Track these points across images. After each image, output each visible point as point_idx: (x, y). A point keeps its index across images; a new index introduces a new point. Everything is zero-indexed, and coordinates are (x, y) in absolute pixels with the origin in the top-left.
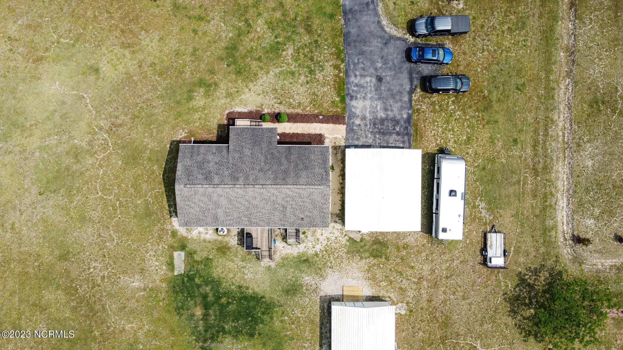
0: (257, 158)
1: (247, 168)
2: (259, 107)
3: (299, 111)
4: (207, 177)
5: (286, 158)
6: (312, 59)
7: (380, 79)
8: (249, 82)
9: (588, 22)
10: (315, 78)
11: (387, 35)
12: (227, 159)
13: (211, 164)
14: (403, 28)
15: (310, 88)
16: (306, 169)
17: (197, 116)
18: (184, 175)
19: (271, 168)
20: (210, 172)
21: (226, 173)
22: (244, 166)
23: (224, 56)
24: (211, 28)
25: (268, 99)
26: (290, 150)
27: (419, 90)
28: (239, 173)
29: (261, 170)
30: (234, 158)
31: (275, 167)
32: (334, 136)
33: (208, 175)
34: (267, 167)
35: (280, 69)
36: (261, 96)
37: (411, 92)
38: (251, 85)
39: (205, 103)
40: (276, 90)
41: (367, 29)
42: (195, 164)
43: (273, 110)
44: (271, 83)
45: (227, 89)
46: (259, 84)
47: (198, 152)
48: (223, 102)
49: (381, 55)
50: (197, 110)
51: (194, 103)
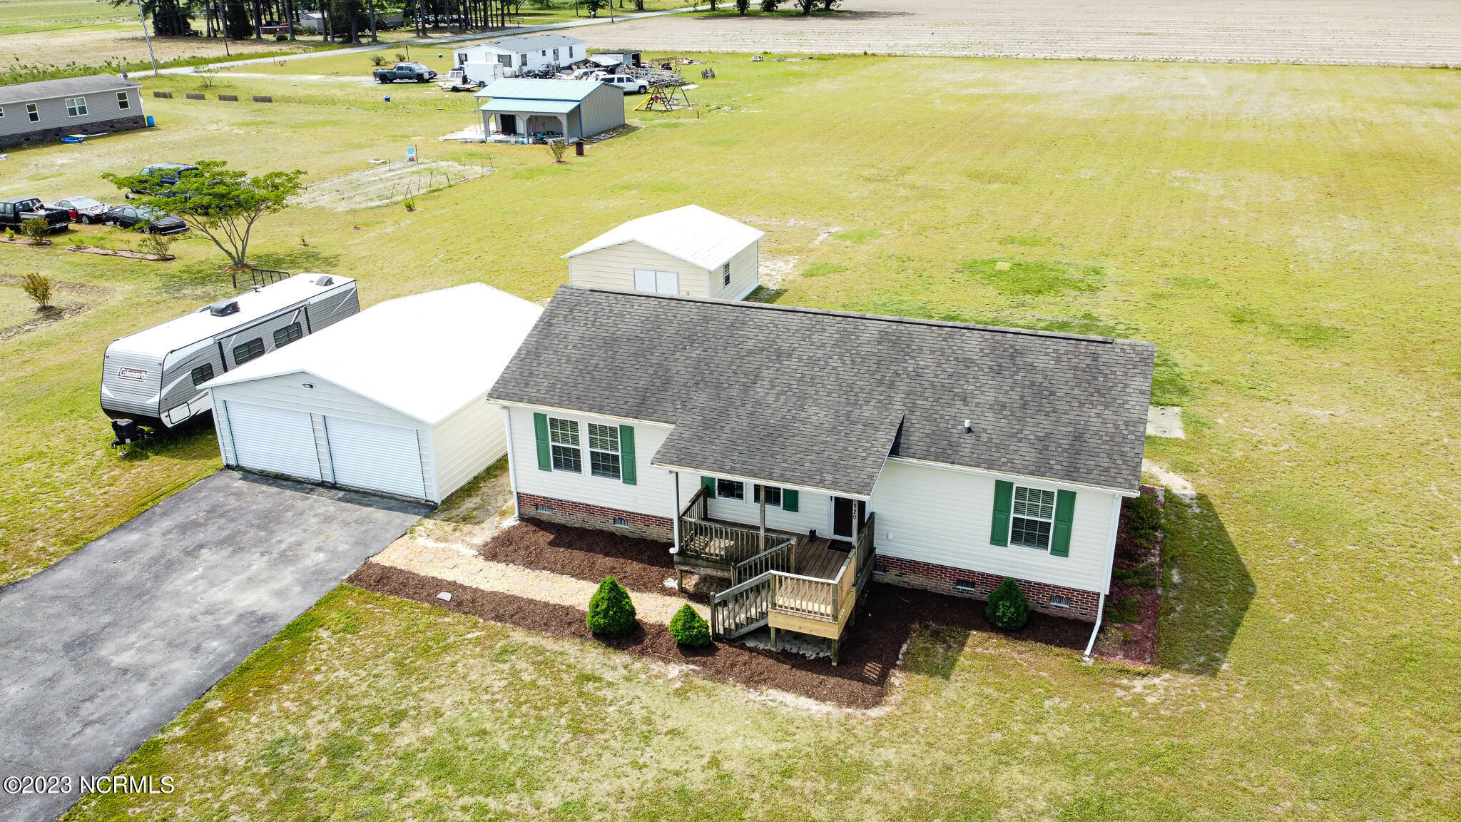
0: (784, 393)
1: (834, 369)
2: (704, 689)
3: (518, 635)
4: (1012, 358)
5: (667, 382)
8: (702, 795)
10: (350, 723)
12: (915, 405)
13: (990, 397)
15: (404, 694)
16: (615, 340)
17: (1056, 733)
18: (1114, 373)
19: (742, 358)
20: (998, 370)
21: (926, 361)
22: (846, 376)
25: (636, 708)
26: (639, 405)
28: (874, 354)
29: (782, 355)
30: (882, 404)
31: (724, 357)
32: (441, 545)
33: (1006, 362)
34: (755, 361)
35: (492, 804)
38: (697, 780)
39: (994, 770)
40: (576, 728)
42: (1062, 406)
43: (638, 665)
44: (584, 762)
45: (844, 797)
46: (649, 775)
47: (1046, 448)
48: (889, 754)
50: (1050, 755)
51: (1063, 787)
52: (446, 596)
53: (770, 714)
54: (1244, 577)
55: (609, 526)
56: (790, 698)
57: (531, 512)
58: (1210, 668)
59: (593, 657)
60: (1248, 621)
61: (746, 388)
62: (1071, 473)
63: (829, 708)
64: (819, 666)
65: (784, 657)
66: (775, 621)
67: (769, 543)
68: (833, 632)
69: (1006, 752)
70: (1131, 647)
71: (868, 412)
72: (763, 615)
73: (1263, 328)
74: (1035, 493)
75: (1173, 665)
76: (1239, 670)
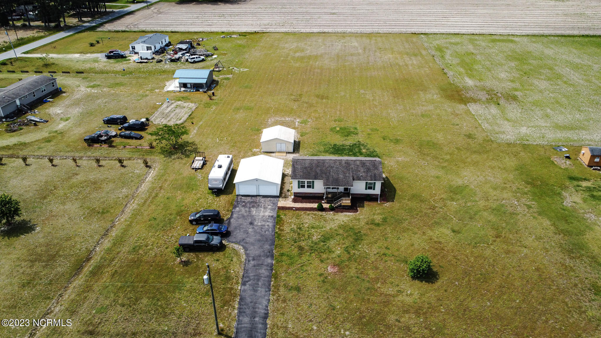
0: (335, 173)
1: (341, 169)
2: (336, 214)
3: (308, 212)
4: (364, 164)
5: (317, 174)
6: (299, 234)
7: (251, 223)
8: (344, 225)
9: (84, 249)
10: (297, 225)
11: (242, 244)
13: (363, 171)
14: (229, 248)
15: (300, 221)
16: (306, 167)
17: (379, 211)
18: (377, 165)
19: (327, 168)
20: (362, 166)
21: (353, 166)
22: (343, 170)
23: (364, 237)
24: (375, 249)
25: (330, 217)
26: (315, 178)
27: (225, 219)
28: (345, 166)
29: (332, 167)
30: (349, 173)
31: (324, 168)
32: (286, 202)
34: (329, 169)
35: (322, 230)
36: (335, 219)
37: (229, 219)
38: (343, 223)
39: (374, 216)
40: (324, 221)
41: (256, 247)
42: (372, 171)
43: (326, 213)
44: (329, 224)
45: (359, 222)
46: (337, 224)
47: (371, 177)
49: (248, 234)
50: (379, 214)
51: (381, 217)
52: (294, 209)
53: (346, 215)
54: (395, 189)
55: (309, 195)
56: (347, 213)
57: (296, 195)
58: (393, 201)
59: (320, 213)
60: (396, 194)
61: (329, 173)
62: (375, 180)
63: (352, 213)
64: (348, 209)
65: (343, 209)
66: (342, 204)
67: (338, 194)
68: (350, 204)
69: (374, 214)
70: (384, 200)
71: (347, 175)
72: (341, 204)
73: (389, 141)
74: (371, 183)
75: (389, 201)
76: (396, 201)
